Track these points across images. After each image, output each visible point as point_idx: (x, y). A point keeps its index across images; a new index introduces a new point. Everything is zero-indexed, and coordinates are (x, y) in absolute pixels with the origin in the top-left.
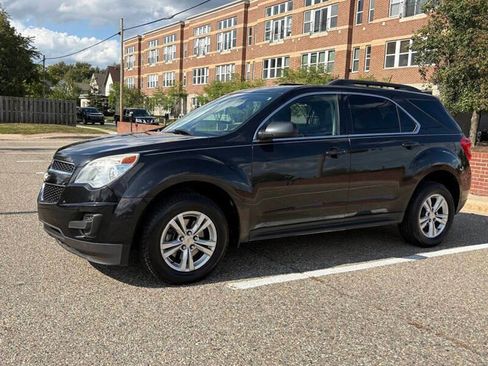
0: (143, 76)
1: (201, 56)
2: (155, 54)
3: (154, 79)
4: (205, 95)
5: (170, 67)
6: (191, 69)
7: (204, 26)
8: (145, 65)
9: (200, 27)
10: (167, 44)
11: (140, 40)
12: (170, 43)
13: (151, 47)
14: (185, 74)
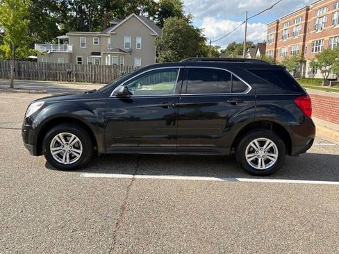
0: (278, 48)
1: (319, 31)
2: (287, 32)
3: (285, 50)
4: (316, 60)
5: (296, 41)
6: (311, 42)
7: (323, 8)
8: (280, 41)
9: (320, 9)
10: (296, 24)
11: (278, 23)
12: (298, 24)
13: (284, 28)
14: (306, 46)
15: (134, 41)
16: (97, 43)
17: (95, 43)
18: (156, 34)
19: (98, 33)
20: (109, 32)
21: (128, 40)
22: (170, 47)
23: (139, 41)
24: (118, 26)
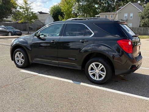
15: (129, 15)
16: (112, 17)
17: (111, 17)
18: (141, 11)
19: (113, 13)
20: (117, 12)
21: (126, 15)
22: (147, 17)
23: (132, 15)
24: (121, 9)
